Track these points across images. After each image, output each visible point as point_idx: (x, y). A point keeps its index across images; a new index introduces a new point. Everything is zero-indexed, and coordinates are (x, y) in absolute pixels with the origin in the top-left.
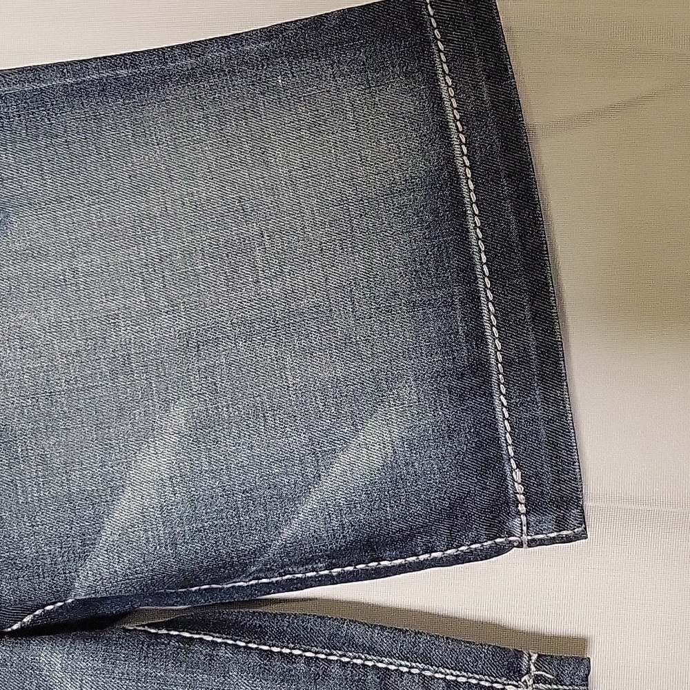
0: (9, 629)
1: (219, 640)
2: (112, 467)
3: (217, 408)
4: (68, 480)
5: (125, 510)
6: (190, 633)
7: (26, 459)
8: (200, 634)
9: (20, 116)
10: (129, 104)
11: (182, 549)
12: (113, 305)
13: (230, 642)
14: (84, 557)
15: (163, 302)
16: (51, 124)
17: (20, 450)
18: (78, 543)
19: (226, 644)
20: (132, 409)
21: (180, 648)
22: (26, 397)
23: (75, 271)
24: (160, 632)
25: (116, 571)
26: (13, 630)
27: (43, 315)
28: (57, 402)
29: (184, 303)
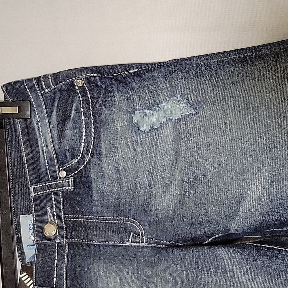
0: (204, 243)
1: (279, 248)
2: (242, 190)
3: (279, 170)
4: (227, 194)
5: (247, 204)
6: (269, 246)
7: (212, 187)
8: (272, 246)
9: (206, 71)
10: (243, 66)
11: (268, 218)
12: (239, 135)
13: (283, 249)
14: (234, 220)
15: (257, 134)
16: (217, 74)
17: (210, 184)
18: (231, 215)
19: (282, 250)
20: (248, 170)
21: (266, 250)
22: (211, 166)
23: (226, 123)
24: (258, 245)
25: (245, 225)
26: (206, 243)
27: (216, 139)
28: (222, 168)
29: (264, 134)
